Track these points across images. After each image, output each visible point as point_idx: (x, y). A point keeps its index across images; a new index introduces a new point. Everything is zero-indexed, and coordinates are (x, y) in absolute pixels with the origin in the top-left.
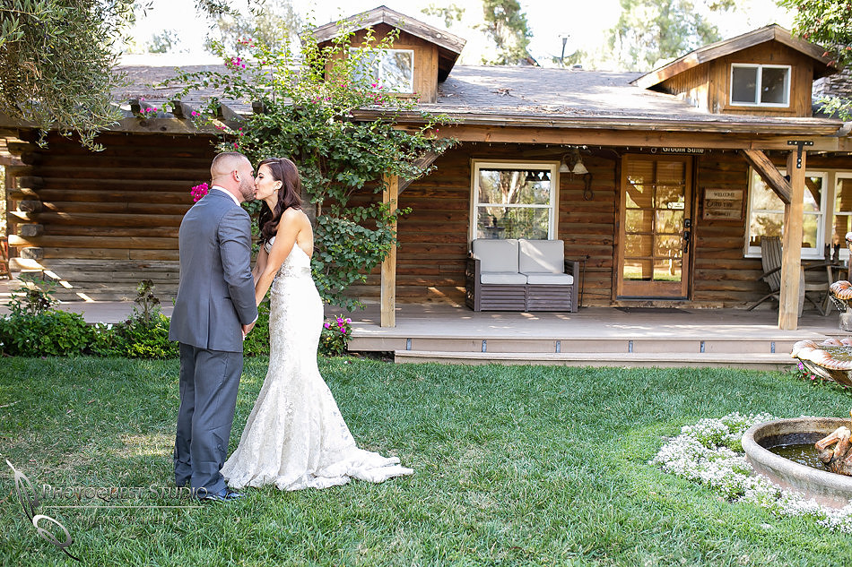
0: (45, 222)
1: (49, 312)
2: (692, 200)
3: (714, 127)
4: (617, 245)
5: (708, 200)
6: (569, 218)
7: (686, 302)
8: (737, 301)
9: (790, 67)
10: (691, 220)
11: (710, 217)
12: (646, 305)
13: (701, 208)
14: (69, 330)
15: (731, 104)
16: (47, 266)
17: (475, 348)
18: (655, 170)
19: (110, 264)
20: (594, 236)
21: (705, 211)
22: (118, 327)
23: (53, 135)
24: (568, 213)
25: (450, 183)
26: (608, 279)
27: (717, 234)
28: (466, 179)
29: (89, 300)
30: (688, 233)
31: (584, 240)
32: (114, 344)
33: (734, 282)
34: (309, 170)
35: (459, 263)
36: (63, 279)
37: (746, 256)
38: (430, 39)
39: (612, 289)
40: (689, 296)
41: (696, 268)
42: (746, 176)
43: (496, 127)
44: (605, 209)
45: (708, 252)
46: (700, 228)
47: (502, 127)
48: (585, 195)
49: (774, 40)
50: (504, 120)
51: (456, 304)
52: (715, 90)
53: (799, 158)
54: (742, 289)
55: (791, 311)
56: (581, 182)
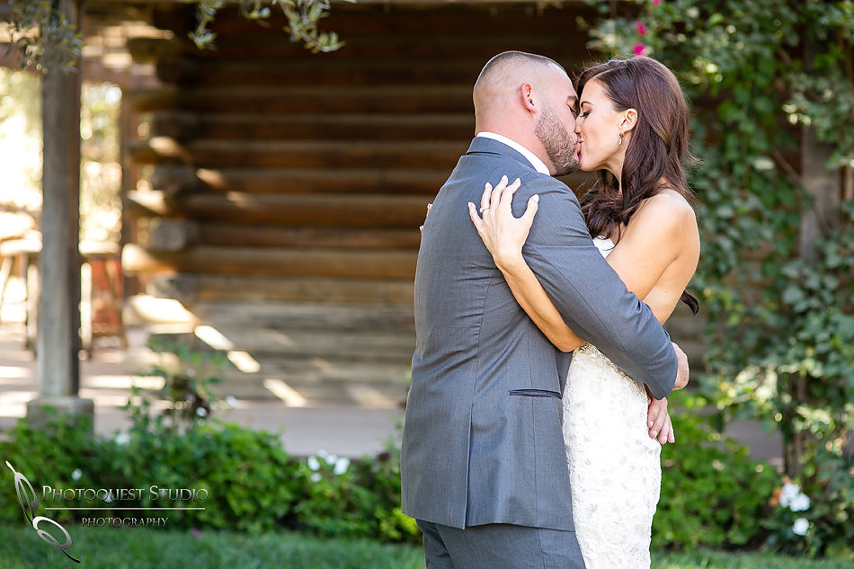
0: (201, 217)
1: (208, 428)
14: (251, 471)
16: (204, 318)
19: (339, 313)
22: (361, 469)
23: (227, 15)
29: (293, 399)
32: (350, 508)
34: (822, 84)
36: (238, 348)
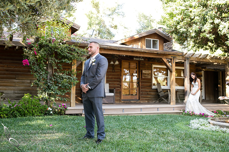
2: (139, 73)
3: (156, 52)
4: (121, 85)
5: (143, 73)
6: (109, 77)
7: (139, 101)
8: (151, 100)
9: (158, 40)
10: (139, 79)
11: (144, 78)
12: (129, 102)
13: (142, 75)
15: (146, 49)
18: (130, 65)
20: (115, 83)
24: (108, 76)
26: (119, 95)
27: (145, 82)
28: (81, 66)
30: (138, 82)
31: (113, 84)
33: (150, 95)
35: (79, 90)
37: (152, 88)
39: (120, 98)
40: (139, 99)
41: (141, 91)
42: (151, 67)
43: (103, 49)
44: (118, 75)
45: (144, 87)
46: (141, 80)
47: (105, 49)
48: (113, 71)
49: (156, 33)
50: (107, 47)
51: (78, 103)
52: (142, 45)
53: (174, 61)
54: (152, 97)
55: (174, 100)
56: (112, 68)
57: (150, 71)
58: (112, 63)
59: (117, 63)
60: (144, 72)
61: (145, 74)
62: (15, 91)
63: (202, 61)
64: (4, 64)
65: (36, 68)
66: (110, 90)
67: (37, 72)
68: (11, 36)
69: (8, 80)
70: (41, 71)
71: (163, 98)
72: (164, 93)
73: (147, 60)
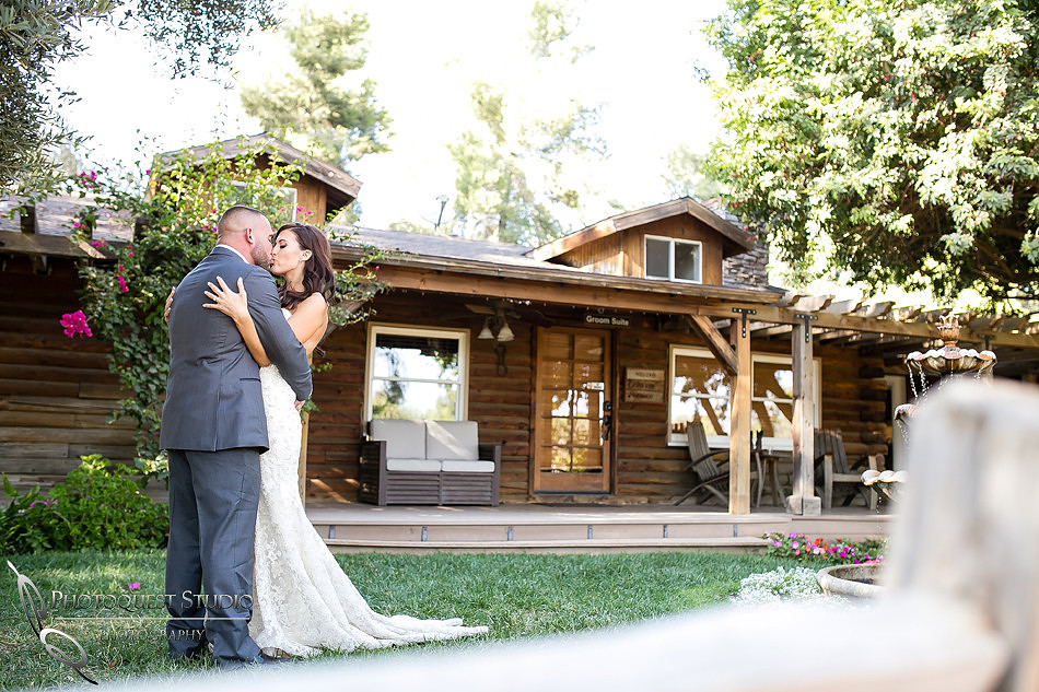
2: (612, 380)
3: (664, 287)
4: (534, 430)
5: (630, 380)
6: (479, 396)
7: (609, 496)
8: (662, 495)
9: (700, 243)
10: (612, 402)
11: (632, 399)
12: (566, 500)
13: (623, 390)
15: (645, 277)
17: (413, 537)
18: (572, 344)
20: (507, 419)
21: (627, 392)
24: (479, 390)
25: (342, 349)
26: (525, 470)
27: (639, 419)
28: (360, 346)
30: (609, 417)
31: (497, 423)
33: (659, 474)
35: (348, 449)
37: (669, 444)
38: (320, 177)
39: (528, 482)
40: (612, 490)
41: (619, 458)
42: (667, 356)
43: (432, 272)
44: (520, 387)
45: (631, 438)
46: (621, 411)
47: (439, 272)
48: (498, 370)
49: (687, 213)
50: (445, 263)
51: (345, 501)
52: (630, 262)
53: (744, 327)
54: (667, 482)
55: (743, 493)
56: (494, 356)
57: (659, 374)
58: (486, 334)
59: (506, 334)
60: (631, 374)
61: (639, 384)
62: (74, 448)
63: (869, 329)
64: (32, 337)
65: (134, 349)
66: (481, 449)
67: (135, 364)
68: (25, 211)
69: (45, 400)
70: (156, 362)
71: (709, 487)
72: (718, 466)
73: (646, 325)
